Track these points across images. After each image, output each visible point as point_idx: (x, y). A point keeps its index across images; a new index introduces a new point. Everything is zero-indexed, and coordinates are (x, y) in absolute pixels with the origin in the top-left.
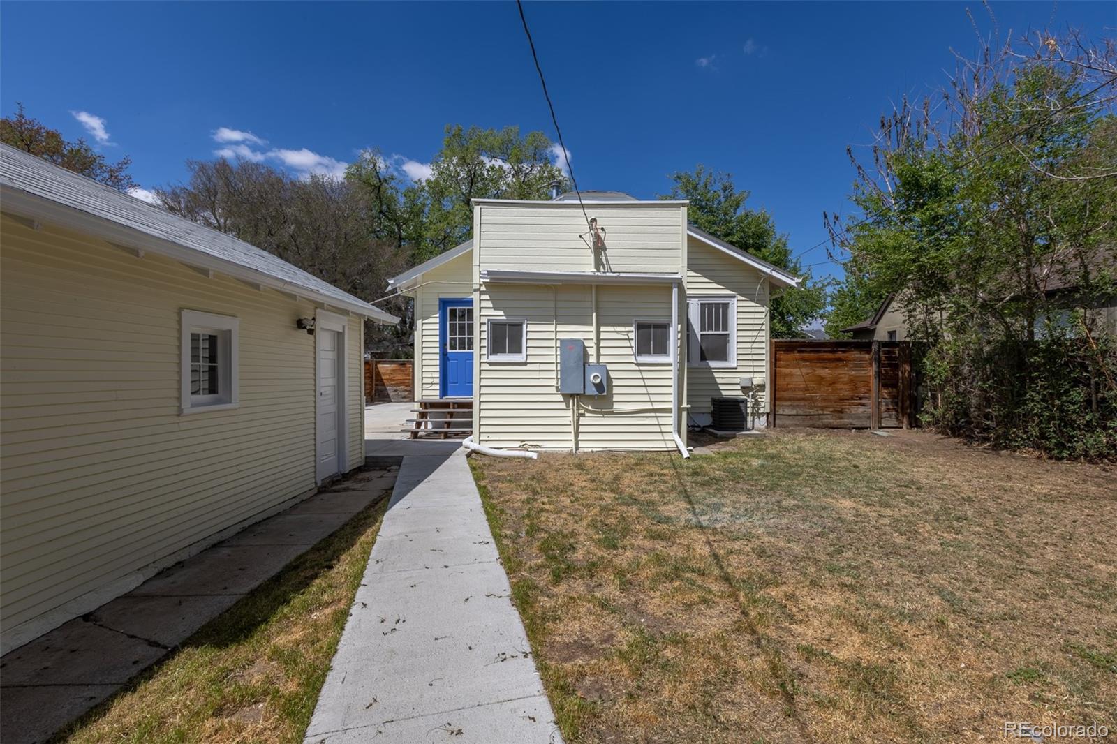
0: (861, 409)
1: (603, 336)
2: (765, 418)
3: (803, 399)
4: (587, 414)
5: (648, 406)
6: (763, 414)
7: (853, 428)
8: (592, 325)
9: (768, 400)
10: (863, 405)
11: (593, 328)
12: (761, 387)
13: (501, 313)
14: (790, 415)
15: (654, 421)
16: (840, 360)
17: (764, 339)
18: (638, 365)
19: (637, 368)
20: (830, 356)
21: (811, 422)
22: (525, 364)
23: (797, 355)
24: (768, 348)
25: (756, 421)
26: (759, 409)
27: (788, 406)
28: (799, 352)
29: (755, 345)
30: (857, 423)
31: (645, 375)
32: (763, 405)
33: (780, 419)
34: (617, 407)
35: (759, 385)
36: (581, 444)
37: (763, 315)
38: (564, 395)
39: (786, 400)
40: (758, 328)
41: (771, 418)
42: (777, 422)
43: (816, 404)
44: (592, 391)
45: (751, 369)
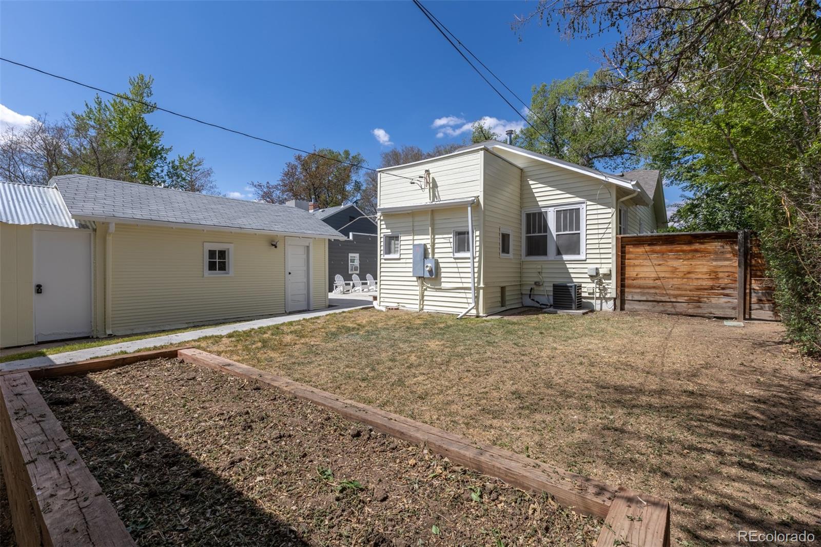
0: (723, 300)
1: (437, 241)
2: (612, 302)
3: (654, 287)
4: (428, 289)
5: (460, 285)
6: (610, 299)
7: (715, 317)
8: (429, 235)
9: (614, 287)
10: (727, 295)
11: (429, 237)
12: (608, 276)
13: (389, 231)
14: (640, 301)
15: (463, 295)
16: (696, 251)
17: (610, 236)
18: (455, 259)
19: (454, 261)
20: (685, 247)
21: (662, 309)
22: (399, 259)
23: (648, 248)
24: (614, 243)
25: (604, 304)
26: (606, 294)
27: (638, 293)
28: (649, 245)
29: (603, 241)
30: (719, 313)
31: (459, 265)
32: (609, 290)
33: (630, 304)
34: (444, 285)
35: (605, 275)
36: (425, 307)
37: (610, 216)
38: (417, 277)
39: (635, 287)
40: (606, 226)
41: (618, 302)
42: (626, 306)
43: (668, 292)
44: (427, 275)
45: (598, 261)
